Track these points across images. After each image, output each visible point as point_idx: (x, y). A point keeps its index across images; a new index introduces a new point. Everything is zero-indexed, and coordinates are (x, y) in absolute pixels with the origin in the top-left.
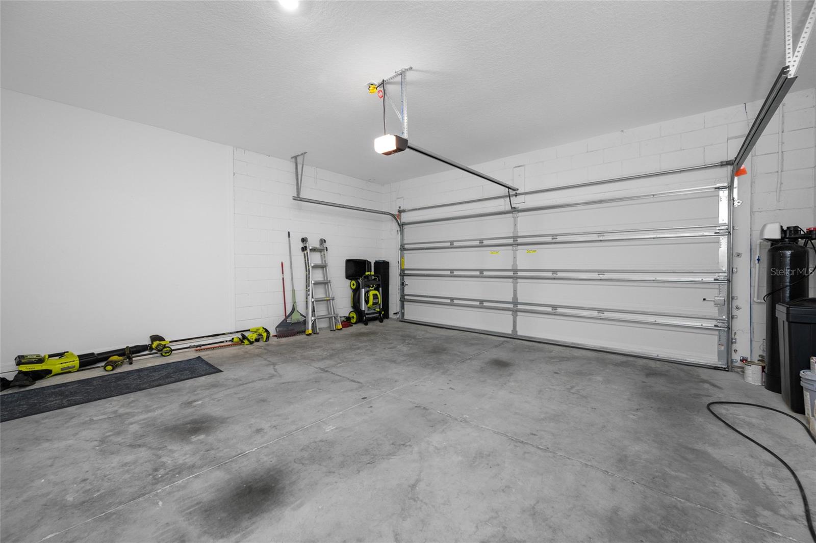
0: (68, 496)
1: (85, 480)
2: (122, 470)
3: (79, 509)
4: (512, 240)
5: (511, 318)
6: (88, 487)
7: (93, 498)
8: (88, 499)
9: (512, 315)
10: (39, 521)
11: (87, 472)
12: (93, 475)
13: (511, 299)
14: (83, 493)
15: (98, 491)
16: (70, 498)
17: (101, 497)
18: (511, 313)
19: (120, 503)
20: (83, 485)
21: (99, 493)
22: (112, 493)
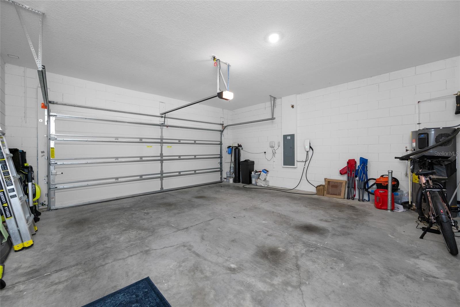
0: (342, 267)
1: (332, 268)
2: (318, 261)
3: (344, 259)
4: (160, 140)
5: (160, 181)
6: (334, 264)
7: (337, 259)
8: (339, 260)
9: (160, 180)
10: (357, 265)
11: (327, 272)
12: (327, 268)
13: (160, 171)
14: (337, 263)
15: (333, 260)
16: (343, 265)
17: (335, 257)
18: (160, 179)
19: (333, 251)
20: (335, 267)
21: (334, 259)
22: (331, 256)
